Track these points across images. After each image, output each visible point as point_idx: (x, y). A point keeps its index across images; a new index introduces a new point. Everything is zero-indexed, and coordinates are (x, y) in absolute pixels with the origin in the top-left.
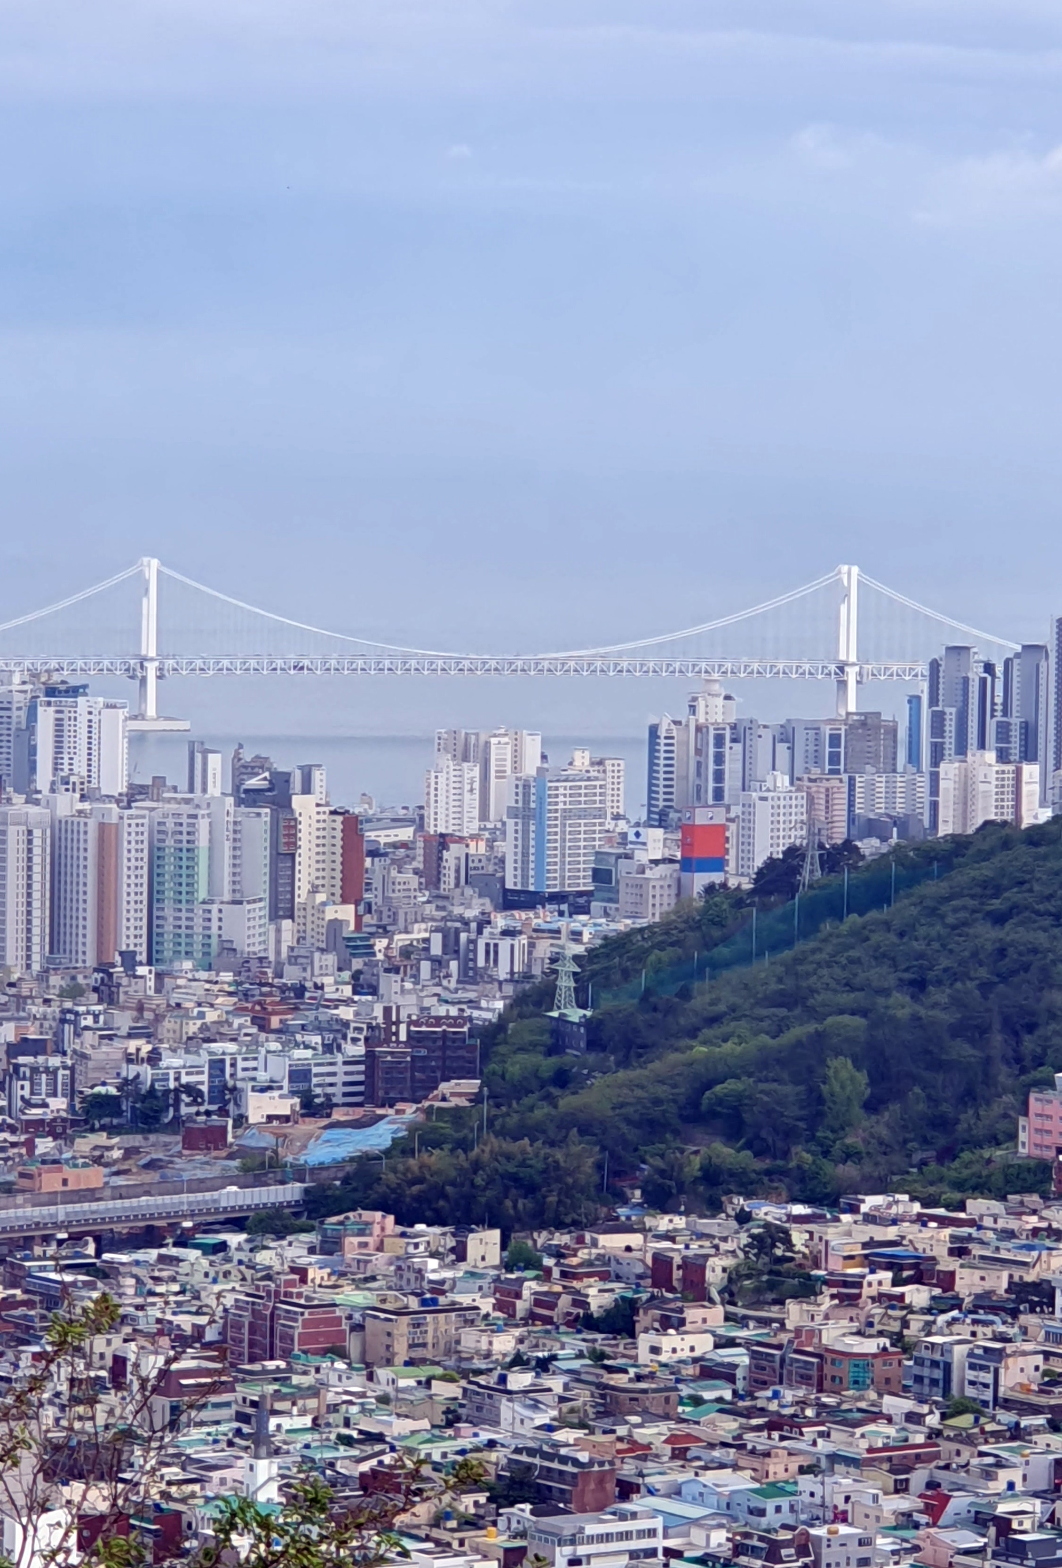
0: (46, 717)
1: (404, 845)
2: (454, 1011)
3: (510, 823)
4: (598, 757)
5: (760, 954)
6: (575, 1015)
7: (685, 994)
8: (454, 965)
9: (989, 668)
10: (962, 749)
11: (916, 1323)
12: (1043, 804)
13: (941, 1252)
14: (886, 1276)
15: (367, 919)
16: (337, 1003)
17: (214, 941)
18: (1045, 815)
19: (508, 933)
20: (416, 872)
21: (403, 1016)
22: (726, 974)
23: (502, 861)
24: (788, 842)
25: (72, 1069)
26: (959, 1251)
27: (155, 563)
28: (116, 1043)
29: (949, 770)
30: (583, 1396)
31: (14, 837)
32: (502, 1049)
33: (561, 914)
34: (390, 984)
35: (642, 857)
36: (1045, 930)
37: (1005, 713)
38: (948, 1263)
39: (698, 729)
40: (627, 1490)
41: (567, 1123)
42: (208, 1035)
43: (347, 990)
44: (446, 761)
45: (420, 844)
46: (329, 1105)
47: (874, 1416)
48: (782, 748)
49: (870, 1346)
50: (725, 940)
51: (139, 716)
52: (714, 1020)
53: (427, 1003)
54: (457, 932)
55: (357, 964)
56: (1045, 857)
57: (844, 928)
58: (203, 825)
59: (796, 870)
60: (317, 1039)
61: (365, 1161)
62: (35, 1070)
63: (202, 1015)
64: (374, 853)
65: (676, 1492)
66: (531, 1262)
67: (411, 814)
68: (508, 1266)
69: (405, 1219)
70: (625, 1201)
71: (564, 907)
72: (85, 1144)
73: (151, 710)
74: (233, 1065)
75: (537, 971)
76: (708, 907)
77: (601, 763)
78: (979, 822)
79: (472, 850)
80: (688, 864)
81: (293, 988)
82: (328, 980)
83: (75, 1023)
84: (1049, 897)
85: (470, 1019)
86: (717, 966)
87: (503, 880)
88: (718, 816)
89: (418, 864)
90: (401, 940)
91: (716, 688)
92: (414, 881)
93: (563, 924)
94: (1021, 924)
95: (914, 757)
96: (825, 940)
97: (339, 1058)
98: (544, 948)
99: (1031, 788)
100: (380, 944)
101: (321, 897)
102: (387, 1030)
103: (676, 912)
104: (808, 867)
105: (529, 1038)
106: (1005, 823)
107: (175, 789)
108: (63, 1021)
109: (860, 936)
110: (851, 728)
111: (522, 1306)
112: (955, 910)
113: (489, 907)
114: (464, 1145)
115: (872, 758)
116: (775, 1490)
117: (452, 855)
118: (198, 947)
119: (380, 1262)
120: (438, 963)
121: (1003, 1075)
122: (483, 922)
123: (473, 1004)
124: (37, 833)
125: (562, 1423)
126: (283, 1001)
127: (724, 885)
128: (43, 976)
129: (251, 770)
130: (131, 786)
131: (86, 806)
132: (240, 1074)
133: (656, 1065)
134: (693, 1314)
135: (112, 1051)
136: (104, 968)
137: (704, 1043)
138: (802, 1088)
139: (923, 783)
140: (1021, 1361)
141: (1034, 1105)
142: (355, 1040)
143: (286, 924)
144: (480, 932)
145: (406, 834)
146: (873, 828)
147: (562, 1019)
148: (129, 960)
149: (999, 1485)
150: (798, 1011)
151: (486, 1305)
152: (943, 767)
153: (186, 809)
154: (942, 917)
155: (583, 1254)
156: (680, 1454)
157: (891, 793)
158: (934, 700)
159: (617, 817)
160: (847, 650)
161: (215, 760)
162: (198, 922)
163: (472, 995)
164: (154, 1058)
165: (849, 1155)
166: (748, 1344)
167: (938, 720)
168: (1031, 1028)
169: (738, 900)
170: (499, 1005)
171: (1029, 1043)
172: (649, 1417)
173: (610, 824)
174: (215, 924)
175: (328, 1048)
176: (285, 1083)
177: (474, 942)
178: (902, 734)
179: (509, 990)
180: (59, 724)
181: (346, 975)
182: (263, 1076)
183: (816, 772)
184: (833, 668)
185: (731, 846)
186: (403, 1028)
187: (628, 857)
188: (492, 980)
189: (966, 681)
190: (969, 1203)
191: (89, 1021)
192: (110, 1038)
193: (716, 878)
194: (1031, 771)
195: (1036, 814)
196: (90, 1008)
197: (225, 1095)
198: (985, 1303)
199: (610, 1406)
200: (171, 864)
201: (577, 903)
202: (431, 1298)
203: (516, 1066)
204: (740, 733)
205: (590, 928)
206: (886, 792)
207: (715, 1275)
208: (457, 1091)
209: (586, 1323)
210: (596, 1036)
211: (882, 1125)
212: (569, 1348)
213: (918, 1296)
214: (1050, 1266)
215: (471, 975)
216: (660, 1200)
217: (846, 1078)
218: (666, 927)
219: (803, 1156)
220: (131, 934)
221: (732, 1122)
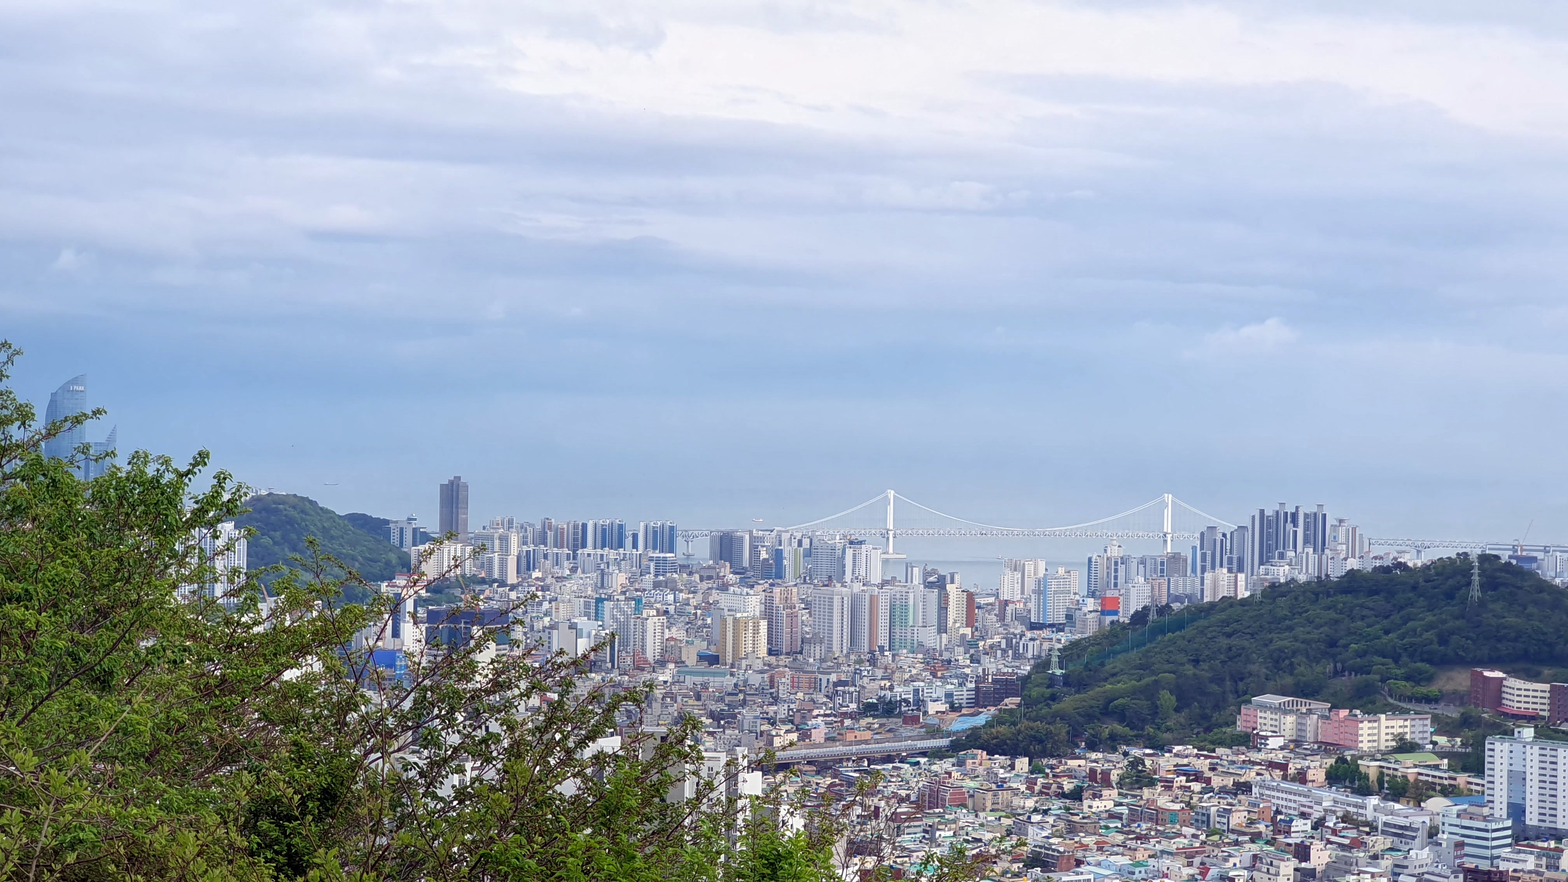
0: (849, 553)
1: (991, 604)
2: (1010, 670)
3: (1033, 596)
4: (1068, 570)
5: (1132, 649)
6: (1059, 672)
7: (1102, 664)
8: (1010, 652)
9: (1224, 535)
10: (1213, 567)
11: (1195, 798)
12: (1246, 589)
13: (1205, 769)
14: (1184, 778)
15: (976, 633)
16: (964, 667)
17: (915, 642)
18: (1247, 594)
19: (1032, 639)
20: (995, 615)
21: (990, 672)
22: (1119, 656)
23: (1030, 611)
24: (1143, 604)
25: (859, 692)
26: (1213, 769)
27: (892, 492)
28: (876, 682)
29: (1208, 576)
30: (1062, 825)
31: (837, 600)
32: (1029, 685)
33: (1053, 632)
34: (985, 659)
35: (1085, 609)
36: (1247, 640)
37: (1231, 553)
38: (1208, 774)
39: (1108, 559)
40: (1079, 863)
41: (1055, 716)
42: (913, 679)
43: (968, 662)
44: (1008, 571)
45: (997, 604)
46: (960, 708)
47: (1179, 835)
48: (1141, 566)
49: (1177, 807)
50: (1118, 643)
51: (887, 553)
52: (1114, 675)
53: (1000, 667)
54: (1012, 639)
55: (972, 651)
56: (1247, 611)
57: (1166, 638)
58: (911, 596)
59: (1147, 615)
60: (956, 681)
61: (975, 729)
62: (844, 692)
63: (910, 671)
64: (979, 608)
65: (1099, 864)
66: (1041, 771)
67: (994, 592)
68: (1032, 772)
69: (991, 753)
70: (1078, 747)
71: (1054, 629)
72: (864, 722)
73: (891, 551)
74: (923, 691)
75: (1043, 654)
76: (1111, 630)
77: (1069, 572)
78: (1220, 597)
79: (1018, 606)
80: (1103, 613)
81: (946, 661)
82: (960, 658)
83: (860, 674)
84: (1249, 627)
85: (1017, 673)
86: (1116, 653)
87: (1030, 618)
88: (1115, 594)
89: (996, 612)
90: (989, 642)
91: (1115, 542)
92: (995, 619)
93: (1054, 636)
94: (1238, 637)
95: (1194, 570)
96: (1158, 643)
97: (965, 689)
98: (1046, 646)
99: (1241, 583)
100: (981, 643)
101: (957, 625)
102: (984, 677)
103: (1099, 631)
104: (1151, 614)
105: (1040, 681)
106: (1231, 597)
107: (900, 581)
108: (855, 673)
109: (1173, 642)
110: (1169, 559)
111: (1037, 788)
112: (1211, 632)
113: (1024, 629)
114: (1014, 724)
115: (1178, 571)
116: (1139, 864)
117: (1010, 609)
118: (909, 644)
119: (980, 770)
120: (1004, 651)
121: (1231, 698)
122: (1022, 635)
123: (1018, 668)
124: (846, 599)
125: (1053, 835)
126: (942, 666)
127: (1118, 621)
128: (847, 656)
129: (930, 574)
130: (883, 580)
131: (865, 588)
132: (925, 695)
133: (1091, 693)
134: (1106, 793)
135: (875, 685)
136: (872, 652)
137: (1110, 684)
138: (1149, 702)
139: (1198, 581)
140: (1238, 814)
141: (1243, 711)
142: (971, 682)
143: (944, 635)
144: (1021, 639)
145: (992, 600)
146: (1178, 599)
147: (1053, 674)
148: (882, 649)
149: (1230, 864)
150: (1147, 671)
151: (1023, 788)
152: (1206, 574)
153: (904, 590)
154: (1206, 635)
155: (1061, 768)
156: (1100, 849)
157: (1185, 585)
158: (1202, 548)
159: (1075, 594)
160: (1168, 527)
161: (916, 570)
162: (909, 634)
163: (1018, 664)
164: (891, 688)
165: (1169, 729)
166: (1128, 805)
167: (1204, 556)
168: (1242, 679)
169: (1124, 627)
170: (1028, 668)
171: (1241, 685)
172: (1088, 834)
173: (1072, 596)
174: (916, 635)
175: (960, 685)
176: (943, 698)
177: (1019, 643)
178: (1189, 561)
179: (1032, 662)
180: (854, 555)
181: (968, 656)
182: (934, 696)
183: (1155, 576)
184: (1161, 535)
185: (1121, 605)
186: (990, 677)
187: (1080, 609)
188: (1025, 658)
189: (1215, 540)
190: (1217, 750)
191: (866, 673)
192: (874, 680)
193: (1115, 618)
194: (1241, 577)
195: (1243, 593)
196: (866, 668)
197: (919, 703)
198: (1223, 790)
199: (1072, 829)
200: (898, 611)
201: (1059, 628)
202: (1001, 785)
203: (1035, 692)
204: (1124, 560)
205: (1064, 638)
206: (1183, 585)
207: (1114, 777)
208: (1011, 702)
209: (1063, 795)
210: (1067, 680)
211: (1181, 718)
212: (1056, 805)
213: (1196, 787)
214: (1250, 775)
215: (1017, 656)
216: (1092, 747)
217: (1167, 698)
218: (1095, 637)
219: (1149, 729)
220: (883, 639)
221: (1121, 716)
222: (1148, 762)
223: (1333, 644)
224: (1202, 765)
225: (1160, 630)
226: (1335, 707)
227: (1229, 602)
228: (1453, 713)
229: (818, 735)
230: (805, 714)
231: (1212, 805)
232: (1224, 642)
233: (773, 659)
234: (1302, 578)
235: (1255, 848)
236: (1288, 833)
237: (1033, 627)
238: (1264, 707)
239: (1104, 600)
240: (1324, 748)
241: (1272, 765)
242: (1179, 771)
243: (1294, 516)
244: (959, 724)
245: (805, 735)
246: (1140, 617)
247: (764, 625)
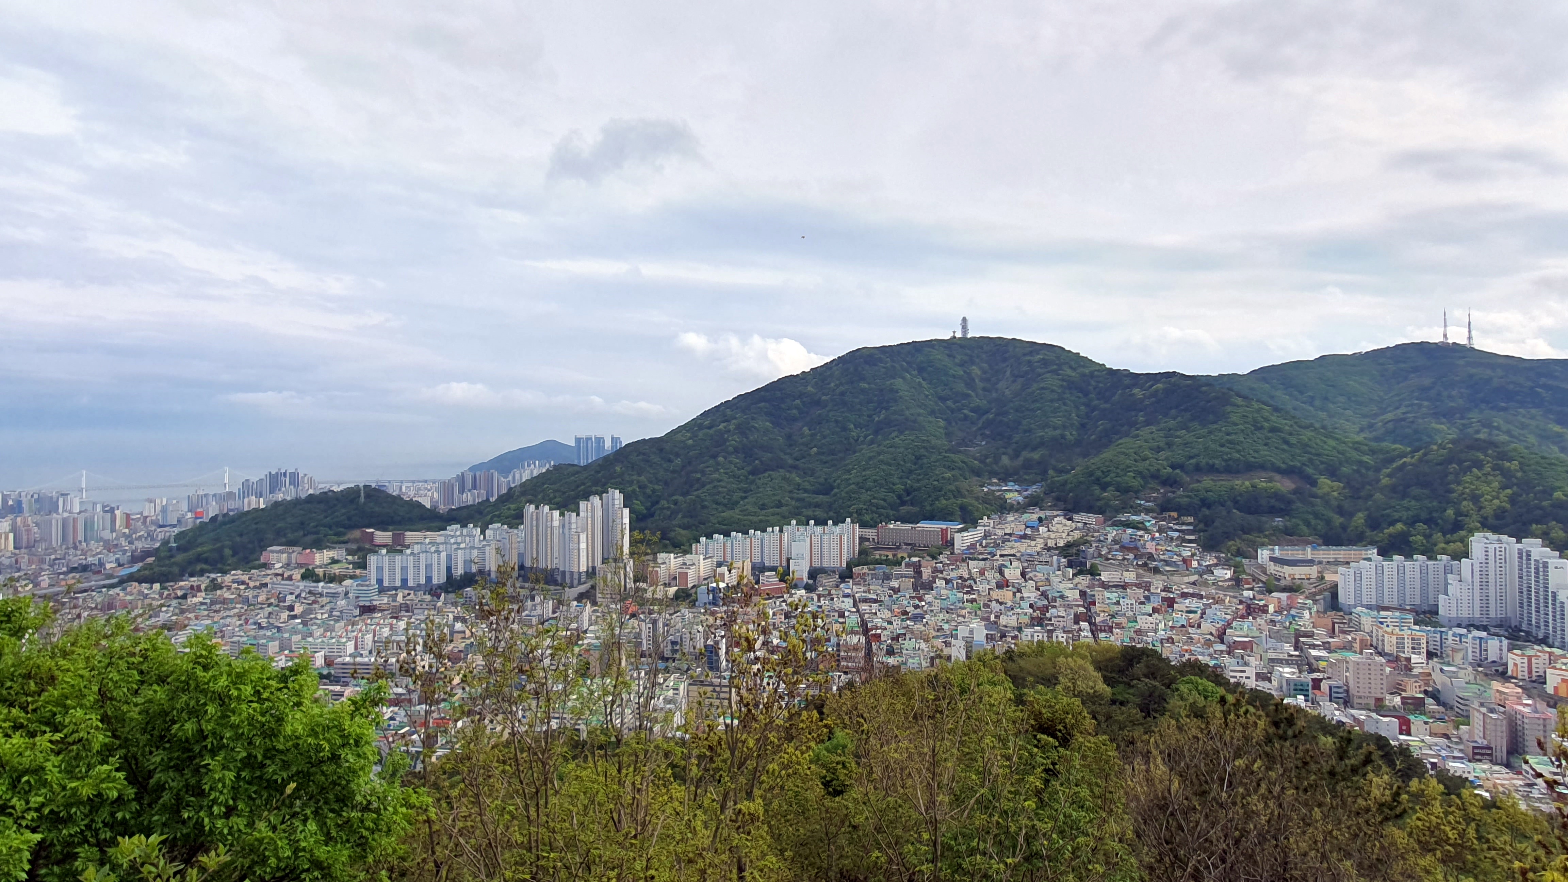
0: (61, 499)
1: (139, 518)
2: (149, 546)
3: (160, 513)
5: (211, 532)
6: (173, 545)
7: (194, 540)
8: (149, 538)
9: (253, 483)
10: (248, 496)
12: (264, 504)
13: (247, 579)
15: (131, 531)
16: (125, 546)
17: (99, 537)
19: (160, 532)
20: (141, 523)
21: (139, 548)
22: (203, 536)
23: (159, 520)
24: (216, 514)
25: (68, 562)
29: (246, 500)
32: (159, 552)
33: (171, 528)
34: (136, 542)
35: (187, 518)
36: (265, 525)
37: (256, 490)
38: (247, 581)
39: (196, 496)
41: (173, 564)
43: (127, 544)
44: (148, 504)
45: (142, 518)
46: (124, 564)
47: (234, 608)
48: (214, 498)
49: (233, 596)
50: (203, 530)
51: (81, 498)
53: (144, 545)
54: (150, 532)
55: (129, 539)
56: (264, 513)
57: (227, 527)
58: (96, 516)
59: (216, 518)
60: (121, 553)
61: (131, 574)
62: (59, 563)
63: (96, 551)
64: (132, 520)
66: (166, 588)
68: (160, 589)
69: (140, 583)
70: (187, 576)
72: (71, 575)
73: (84, 497)
74: (103, 559)
75: (166, 538)
76: (200, 525)
77: (178, 502)
78: (251, 508)
79: (152, 518)
80: (196, 518)
81: (116, 544)
82: (123, 543)
83: (68, 554)
84: (267, 520)
85: (153, 547)
87: (159, 523)
88: (201, 510)
89: (141, 521)
90: (138, 534)
91: (199, 489)
93: (172, 530)
94: (262, 524)
95: (239, 498)
96: (222, 529)
97: (126, 556)
98: (167, 534)
99: (262, 502)
100: (134, 536)
101: (121, 528)
102: (136, 550)
103: (194, 526)
104: (218, 517)
105: (165, 550)
106: (256, 508)
107: (90, 511)
108: (65, 554)
109: (230, 528)
111: (164, 596)
112: (248, 523)
113: (156, 528)
114: (149, 568)
115: (232, 499)
117: (149, 519)
118: (95, 538)
119: (135, 591)
120: (146, 538)
121: (256, 549)
122: (155, 531)
124: (59, 520)
126: (114, 547)
127: (203, 521)
128: (60, 546)
129: (107, 507)
130: (79, 511)
131: (70, 515)
133: (190, 552)
134: (199, 594)
135: (77, 559)
136: (74, 543)
137: (200, 548)
139: (241, 502)
140: (262, 596)
141: (263, 554)
142: (129, 553)
143: (114, 533)
145: (139, 516)
146: (232, 510)
147: (171, 546)
148: (80, 542)
149: (258, 617)
150: (219, 541)
151: (157, 596)
152: (244, 500)
153: (92, 514)
154: (246, 524)
155: (176, 586)
157: (235, 504)
158: (243, 488)
159: (182, 511)
160: (226, 481)
161: (98, 505)
162: (95, 534)
163: (153, 543)
164: (85, 559)
165: (229, 565)
166: (210, 598)
167: (244, 492)
168: (263, 540)
169: (204, 524)
170: (159, 544)
171: (262, 543)
172: (190, 613)
173: (180, 512)
174: (99, 534)
175: (124, 554)
176: (114, 561)
177: (153, 534)
178: (237, 495)
179: (161, 542)
180: (64, 501)
181: (127, 541)
182: (109, 560)
183: (221, 502)
184: (223, 484)
185: (207, 514)
186: (139, 550)
187: (184, 518)
188: (157, 540)
189: (247, 485)
190: (251, 571)
191: (71, 553)
192: (76, 556)
195: (262, 506)
196: (71, 551)
197: (101, 564)
198: (255, 587)
199: (183, 612)
200: (88, 525)
201: (174, 526)
202: (146, 596)
203: (163, 554)
204: (206, 495)
205: (176, 530)
206: (232, 505)
207: (203, 587)
208: (150, 560)
209: (178, 598)
210: (178, 548)
211: (235, 559)
212: (174, 603)
213: (242, 587)
214: (267, 580)
215: (152, 539)
216: (192, 575)
217: (228, 552)
218: (191, 530)
219: (219, 566)
220: (80, 537)
221: (206, 561)
222: (219, 580)
223: (302, 523)
224: (245, 578)
225: (224, 523)
226: (304, 549)
227: (256, 510)
228: (354, 547)
229: (44, 584)
230: (37, 574)
231: (250, 594)
232: (254, 526)
233: (17, 551)
234: (289, 498)
235: (270, 609)
236: (284, 601)
237: (161, 526)
238: (273, 552)
239: (196, 513)
240: (300, 566)
241: (277, 575)
242: (234, 581)
243: (285, 474)
244: (124, 572)
245: (36, 585)
246: (214, 519)
247: (11, 536)
